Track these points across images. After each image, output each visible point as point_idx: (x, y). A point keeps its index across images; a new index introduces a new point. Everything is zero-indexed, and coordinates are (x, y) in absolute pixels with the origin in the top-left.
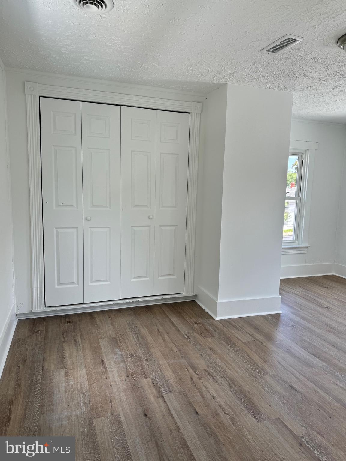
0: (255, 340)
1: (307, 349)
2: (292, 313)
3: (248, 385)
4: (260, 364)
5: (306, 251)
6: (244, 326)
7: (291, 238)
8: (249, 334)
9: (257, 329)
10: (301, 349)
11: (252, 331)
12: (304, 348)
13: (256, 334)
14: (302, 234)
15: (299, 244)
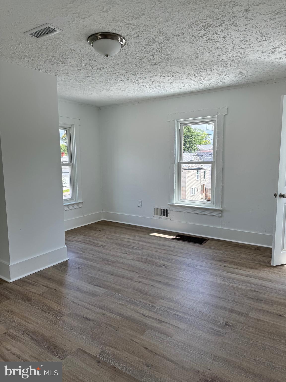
0: (49, 289)
1: (93, 283)
2: (77, 257)
3: (49, 331)
4: (57, 309)
5: (82, 205)
6: (38, 280)
7: (69, 197)
8: (43, 286)
9: (50, 279)
10: (88, 284)
11: (46, 282)
12: (89, 283)
13: (50, 284)
14: (77, 193)
15: (76, 201)
